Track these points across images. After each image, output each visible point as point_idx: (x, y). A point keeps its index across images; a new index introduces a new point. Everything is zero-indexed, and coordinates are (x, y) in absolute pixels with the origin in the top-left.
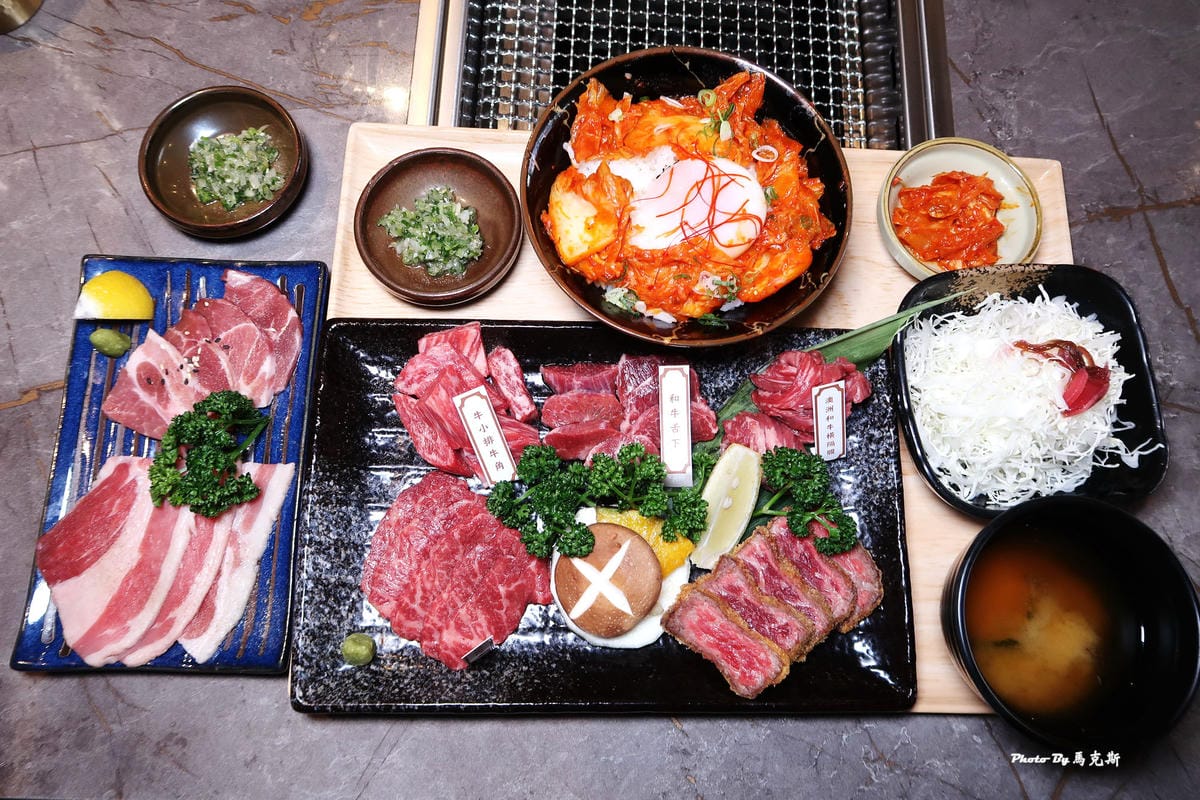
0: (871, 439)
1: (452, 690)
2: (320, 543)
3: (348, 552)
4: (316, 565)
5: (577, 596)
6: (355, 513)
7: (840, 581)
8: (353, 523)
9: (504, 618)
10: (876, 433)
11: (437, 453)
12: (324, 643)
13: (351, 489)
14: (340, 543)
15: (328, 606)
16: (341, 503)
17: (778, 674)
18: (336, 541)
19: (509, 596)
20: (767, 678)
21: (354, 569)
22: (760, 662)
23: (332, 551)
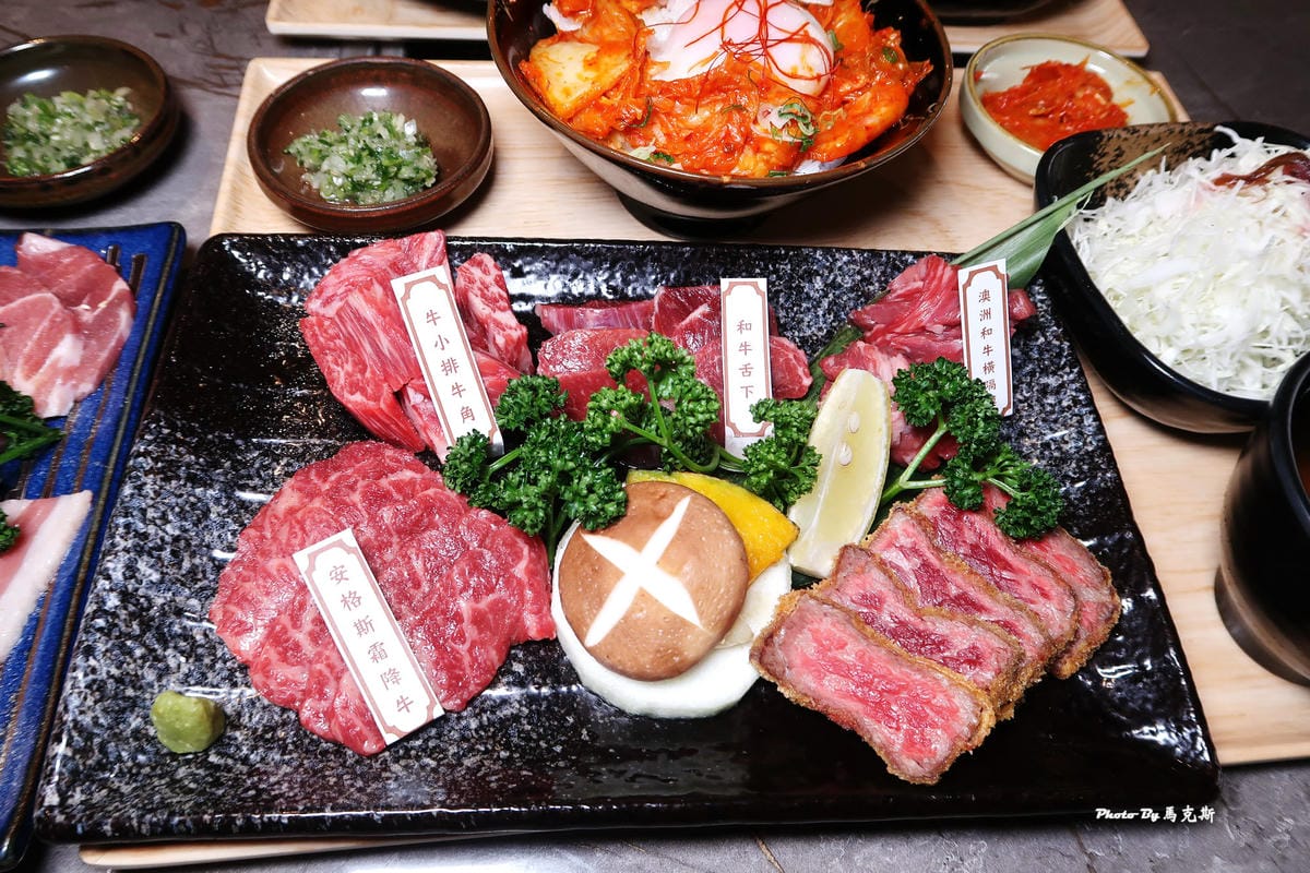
0: (1044, 391)
1: (360, 790)
2: (145, 536)
3: (197, 561)
4: (131, 569)
5: (599, 600)
6: (217, 501)
7: (1048, 583)
8: (212, 516)
9: (467, 660)
10: (1052, 381)
11: (363, 392)
12: (123, 711)
13: (216, 465)
14: (182, 543)
15: (144, 645)
16: (193, 480)
17: (975, 729)
18: (176, 539)
19: (479, 620)
20: (955, 738)
21: (202, 589)
22: (939, 712)
23: (166, 554)
